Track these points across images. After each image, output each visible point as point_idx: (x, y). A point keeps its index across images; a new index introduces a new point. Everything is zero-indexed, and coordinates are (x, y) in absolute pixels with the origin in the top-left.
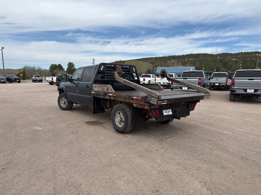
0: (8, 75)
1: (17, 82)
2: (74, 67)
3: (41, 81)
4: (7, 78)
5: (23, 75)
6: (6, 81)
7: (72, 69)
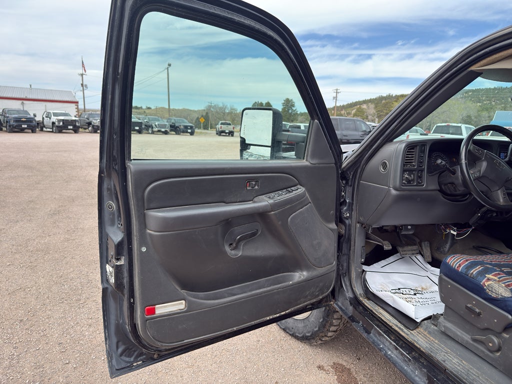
0: (175, 119)
1: (189, 133)
2: (294, 109)
3: (231, 133)
4: (171, 124)
5: (204, 120)
6: (169, 131)
7: (290, 111)
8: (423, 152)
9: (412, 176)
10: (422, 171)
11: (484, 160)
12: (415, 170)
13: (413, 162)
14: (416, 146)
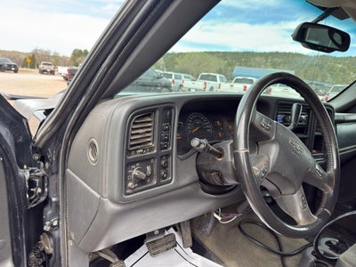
1: (13, 70)
5: (30, 61)
8: (169, 120)
9: (148, 168)
10: (168, 155)
11: (273, 142)
12: (152, 157)
13: (149, 142)
14: (154, 111)
